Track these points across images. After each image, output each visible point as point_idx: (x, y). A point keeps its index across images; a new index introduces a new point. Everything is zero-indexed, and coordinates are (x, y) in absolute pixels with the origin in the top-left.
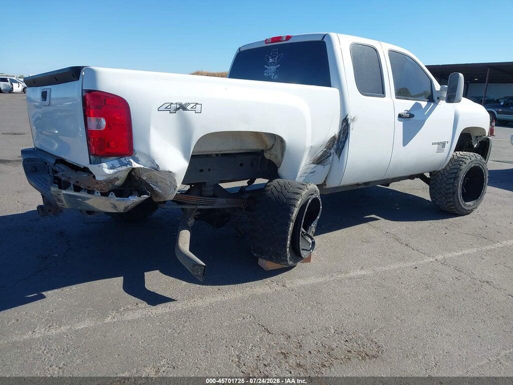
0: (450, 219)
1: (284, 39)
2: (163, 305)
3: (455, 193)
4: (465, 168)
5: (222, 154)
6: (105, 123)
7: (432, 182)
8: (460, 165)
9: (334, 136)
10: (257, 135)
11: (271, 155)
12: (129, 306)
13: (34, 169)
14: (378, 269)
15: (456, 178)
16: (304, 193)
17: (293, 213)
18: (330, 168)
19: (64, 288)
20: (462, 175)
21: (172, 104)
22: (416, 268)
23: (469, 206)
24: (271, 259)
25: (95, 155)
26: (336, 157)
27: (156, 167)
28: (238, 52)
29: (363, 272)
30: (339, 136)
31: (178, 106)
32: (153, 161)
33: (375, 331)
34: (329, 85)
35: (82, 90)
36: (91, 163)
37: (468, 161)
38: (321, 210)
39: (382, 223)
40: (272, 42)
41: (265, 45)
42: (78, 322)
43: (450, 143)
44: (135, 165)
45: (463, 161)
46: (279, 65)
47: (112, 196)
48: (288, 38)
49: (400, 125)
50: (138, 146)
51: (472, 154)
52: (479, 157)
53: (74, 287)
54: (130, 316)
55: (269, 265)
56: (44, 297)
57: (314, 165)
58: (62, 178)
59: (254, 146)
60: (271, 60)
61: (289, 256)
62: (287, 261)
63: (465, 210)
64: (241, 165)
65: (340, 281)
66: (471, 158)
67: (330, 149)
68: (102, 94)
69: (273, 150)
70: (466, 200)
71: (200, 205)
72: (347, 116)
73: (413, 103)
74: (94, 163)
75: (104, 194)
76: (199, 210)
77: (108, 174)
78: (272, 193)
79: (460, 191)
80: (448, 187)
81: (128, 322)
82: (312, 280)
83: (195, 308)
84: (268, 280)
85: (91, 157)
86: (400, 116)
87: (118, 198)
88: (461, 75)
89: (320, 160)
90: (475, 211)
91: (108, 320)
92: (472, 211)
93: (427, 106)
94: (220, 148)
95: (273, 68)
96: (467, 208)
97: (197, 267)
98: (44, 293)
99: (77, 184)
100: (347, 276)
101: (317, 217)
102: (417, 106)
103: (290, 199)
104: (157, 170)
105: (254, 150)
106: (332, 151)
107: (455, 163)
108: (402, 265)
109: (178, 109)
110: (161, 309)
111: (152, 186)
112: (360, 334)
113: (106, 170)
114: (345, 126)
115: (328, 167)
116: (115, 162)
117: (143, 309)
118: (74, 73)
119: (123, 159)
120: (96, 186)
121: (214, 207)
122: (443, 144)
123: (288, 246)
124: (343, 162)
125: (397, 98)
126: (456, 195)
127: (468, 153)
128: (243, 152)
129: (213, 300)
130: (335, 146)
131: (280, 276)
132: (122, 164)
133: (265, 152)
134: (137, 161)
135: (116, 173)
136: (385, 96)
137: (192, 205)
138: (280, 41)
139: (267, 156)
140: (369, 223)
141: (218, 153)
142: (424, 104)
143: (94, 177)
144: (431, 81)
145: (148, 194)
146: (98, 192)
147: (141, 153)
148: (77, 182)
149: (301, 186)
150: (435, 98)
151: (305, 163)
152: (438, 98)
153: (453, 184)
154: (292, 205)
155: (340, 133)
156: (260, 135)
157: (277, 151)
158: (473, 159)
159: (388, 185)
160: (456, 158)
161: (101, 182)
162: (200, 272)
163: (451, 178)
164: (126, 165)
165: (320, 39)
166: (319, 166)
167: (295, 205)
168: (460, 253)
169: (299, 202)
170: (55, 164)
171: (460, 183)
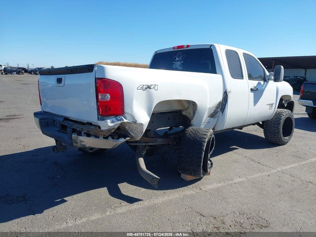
0: (277, 148)
1: (185, 47)
2: (136, 203)
3: (279, 132)
4: (283, 118)
5: (160, 113)
6: (109, 97)
7: (265, 127)
8: (281, 117)
9: (220, 101)
10: (180, 101)
11: (187, 113)
12: (117, 205)
13: (46, 124)
14: (248, 177)
15: (279, 124)
16: (208, 134)
17: (204, 146)
18: (218, 120)
19: (73, 196)
20: (282, 122)
21: (144, 85)
22: (269, 176)
23: (286, 139)
24: (191, 174)
25: (101, 115)
26: (221, 113)
27: (135, 121)
28: (155, 54)
29: (241, 180)
30: (222, 101)
31: (147, 87)
32: (134, 118)
33: (261, 212)
34: (215, 73)
35: (95, 78)
36: (98, 120)
37: (285, 114)
38: (215, 144)
39: (241, 150)
40: (178, 48)
41: (173, 50)
42: (91, 216)
43: (275, 104)
44: (125, 121)
45: (282, 114)
46: (183, 62)
47: (110, 138)
48: (188, 46)
49: (252, 94)
50: (127, 110)
51: (286, 110)
52: (290, 112)
53: (79, 195)
54: (119, 211)
55: (189, 178)
56: (66, 201)
57: (209, 118)
58: (77, 129)
59: (177, 108)
60: (177, 59)
61: (201, 172)
62: (200, 175)
63: (284, 142)
64: (169, 119)
65: (231, 185)
66: (286, 112)
67: (218, 109)
68: (108, 80)
69: (188, 110)
70: (285, 136)
71: (150, 143)
72: (226, 90)
73: (257, 82)
74: (101, 120)
75: (106, 138)
76: (149, 146)
77: (110, 126)
78: (190, 135)
79: (281, 131)
80: (275, 129)
81: (120, 214)
82: (215, 185)
83: (155, 204)
84: (191, 186)
85: (99, 116)
86: (252, 90)
87: (113, 140)
88: (282, 67)
89: (213, 115)
90: (289, 142)
91: (108, 213)
92: (287, 142)
93: (264, 84)
94: (159, 110)
95: (179, 63)
96: (285, 141)
97: (155, 180)
98: (65, 199)
99: (88, 132)
100: (233, 182)
101: (212, 148)
102: (259, 84)
103: (202, 138)
104: (136, 123)
105: (176, 110)
106: (219, 110)
107: (277, 116)
108: (260, 174)
109: (147, 88)
110: (135, 205)
111: (130, 132)
112: (254, 214)
113: (110, 123)
114: (225, 96)
115: (216, 119)
116: (114, 119)
117: (125, 207)
118: (89, 68)
119: (118, 117)
120: (101, 133)
121: (157, 144)
122: (272, 105)
123: (202, 166)
124: (225, 116)
125: (249, 79)
126: (279, 134)
127: (284, 109)
128: (170, 111)
129: (164, 199)
130: (220, 107)
131: (196, 184)
132: (118, 120)
133: (182, 111)
134: (126, 118)
135: (114, 125)
136: (243, 79)
137: (146, 143)
138: (183, 48)
139: (184, 113)
140: (233, 151)
141: (158, 112)
142: (262, 82)
143: (100, 128)
144: (264, 70)
145: (129, 137)
146: (101, 137)
147: (128, 113)
148: (88, 131)
149: (207, 131)
150: (267, 79)
151: (205, 117)
152: (268, 79)
153: (277, 127)
154: (203, 142)
155: (223, 99)
156: (182, 101)
157: (190, 111)
158: (287, 113)
159: (241, 129)
160: (277, 112)
161: (104, 131)
162: (156, 183)
163: (276, 124)
164: (120, 120)
165: (208, 47)
166: (212, 118)
167: (205, 142)
168: (289, 167)
169: (207, 140)
170: (63, 121)
171: (282, 126)
